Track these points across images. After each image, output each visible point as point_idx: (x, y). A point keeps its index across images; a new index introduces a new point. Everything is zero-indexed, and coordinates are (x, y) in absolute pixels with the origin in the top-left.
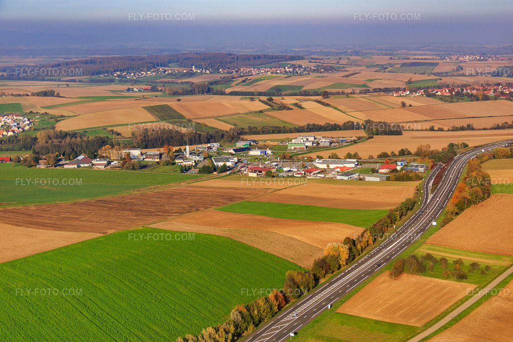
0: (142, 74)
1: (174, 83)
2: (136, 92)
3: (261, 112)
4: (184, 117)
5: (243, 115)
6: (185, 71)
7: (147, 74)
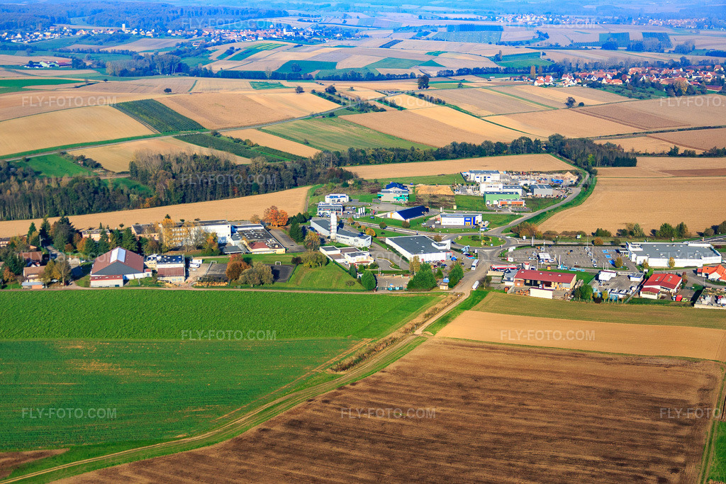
0: (37, 36)
1: (100, 52)
2: (46, 68)
3: (332, 115)
4: (201, 128)
5: (302, 121)
6: (111, 33)
7: (44, 35)
